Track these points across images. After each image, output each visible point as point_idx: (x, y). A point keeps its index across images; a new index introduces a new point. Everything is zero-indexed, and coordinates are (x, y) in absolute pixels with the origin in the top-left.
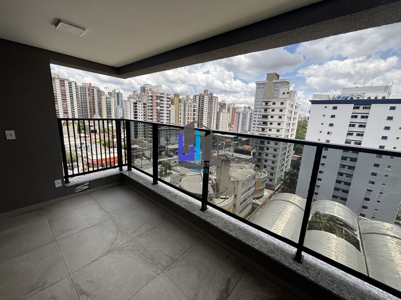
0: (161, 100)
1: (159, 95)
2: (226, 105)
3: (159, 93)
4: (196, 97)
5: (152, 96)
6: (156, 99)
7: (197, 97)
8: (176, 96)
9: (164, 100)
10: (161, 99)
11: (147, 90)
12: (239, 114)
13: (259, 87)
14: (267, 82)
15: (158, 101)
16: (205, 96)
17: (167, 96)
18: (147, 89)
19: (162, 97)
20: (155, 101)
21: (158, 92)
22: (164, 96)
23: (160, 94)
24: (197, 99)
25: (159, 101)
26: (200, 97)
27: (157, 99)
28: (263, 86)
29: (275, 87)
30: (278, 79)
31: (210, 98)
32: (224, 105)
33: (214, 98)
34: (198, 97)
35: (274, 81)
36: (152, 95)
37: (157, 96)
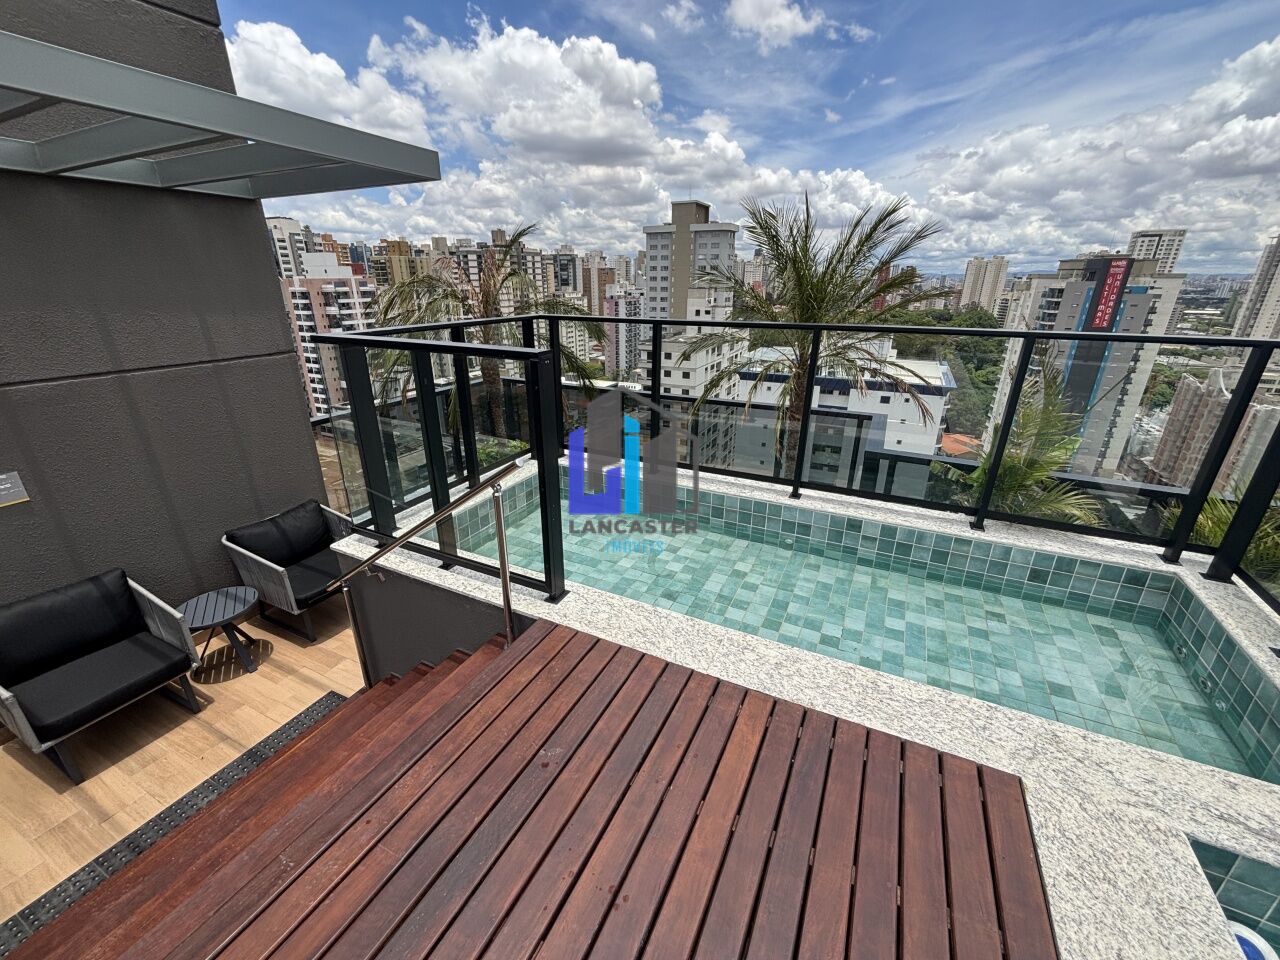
0: (343, 304)
1: (330, 288)
2: (577, 263)
3: (329, 283)
4: (466, 256)
5: (305, 295)
6: (323, 302)
7: (470, 257)
8: (397, 249)
9: (352, 305)
10: (341, 301)
11: (283, 241)
12: (617, 304)
13: (653, 243)
14: (673, 229)
15: (333, 308)
17: (363, 289)
18: (281, 237)
19: (346, 295)
20: (318, 312)
21: (325, 276)
22: (351, 288)
23: (336, 286)
24: (471, 264)
25: (333, 310)
26: (479, 257)
27: (327, 304)
28: (665, 242)
29: (698, 246)
30: (706, 221)
31: (515, 260)
32: (569, 261)
33: (529, 258)
34: (474, 257)
35: (694, 227)
36: (304, 289)
37: (326, 295)
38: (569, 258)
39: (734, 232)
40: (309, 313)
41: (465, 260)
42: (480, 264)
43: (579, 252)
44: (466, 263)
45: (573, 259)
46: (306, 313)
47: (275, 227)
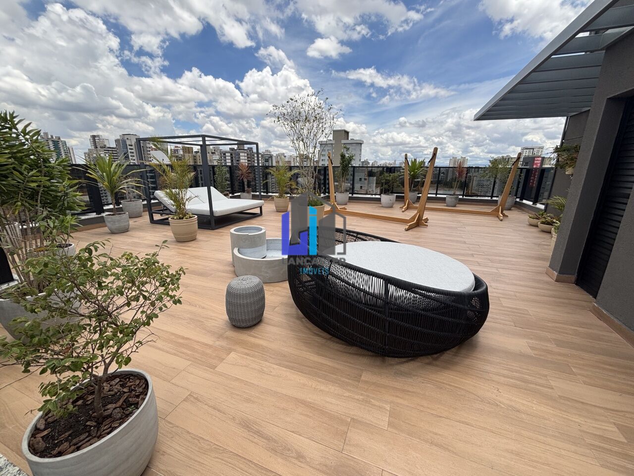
2: (273, 158)
4: (225, 154)
7: (227, 154)
8: (187, 151)
11: (131, 146)
14: (333, 142)
16: (241, 154)
18: (130, 143)
24: (227, 158)
26: (231, 154)
28: (329, 148)
30: (348, 139)
31: (249, 156)
34: (229, 154)
35: (343, 142)
38: (269, 156)
39: (361, 144)
40: (154, 180)
41: (224, 156)
42: (232, 158)
43: (274, 154)
44: (225, 157)
45: (271, 157)
46: (152, 180)
47: (128, 139)
